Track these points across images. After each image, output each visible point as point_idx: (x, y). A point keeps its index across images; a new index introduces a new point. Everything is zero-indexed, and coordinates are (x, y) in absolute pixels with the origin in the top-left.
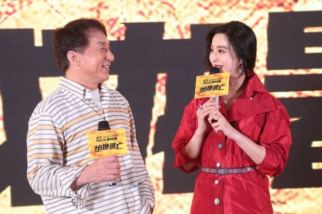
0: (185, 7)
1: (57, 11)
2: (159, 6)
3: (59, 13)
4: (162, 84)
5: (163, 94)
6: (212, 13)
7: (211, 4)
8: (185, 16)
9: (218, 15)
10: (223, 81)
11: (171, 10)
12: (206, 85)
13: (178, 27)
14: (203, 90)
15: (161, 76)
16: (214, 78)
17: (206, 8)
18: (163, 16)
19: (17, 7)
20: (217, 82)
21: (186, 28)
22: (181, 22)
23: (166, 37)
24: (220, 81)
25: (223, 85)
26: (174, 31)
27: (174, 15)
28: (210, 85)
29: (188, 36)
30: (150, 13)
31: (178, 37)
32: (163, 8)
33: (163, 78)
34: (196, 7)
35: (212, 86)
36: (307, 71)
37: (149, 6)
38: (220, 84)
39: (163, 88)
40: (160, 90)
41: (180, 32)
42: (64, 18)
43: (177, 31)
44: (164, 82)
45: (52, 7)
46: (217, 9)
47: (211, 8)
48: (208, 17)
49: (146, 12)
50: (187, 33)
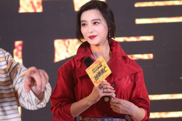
4: (18, 50)
5: (20, 58)
10: (102, 64)
13: (32, 2)
15: (17, 43)
20: (100, 67)
21: (38, 3)
23: (22, 10)
25: (105, 67)
26: (28, 6)
28: (97, 72)
29: (39, 10)
31: (31, 10)
33: (20, 45)
35: (100, 72)
36: (138, 38)
39: (20, 53)
40: (17, 55)
41: (33, 7)
44: (20, 48)
50: (39, 7)
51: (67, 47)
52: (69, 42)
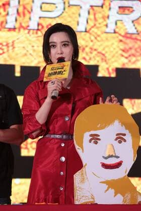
0: (113, 56)
1: (30, 54)
2: (96, 55)
3: (32, 55)
6: (130, 61)
7: (130, 56)
8: (113, 62)
9: (134, 63)
10: (65, 68)
11: (104, 57)
12: (53, 71)
13: (108, 69)
14: (50, 75)
16: (59, 66)
17: (126, 58)
18: (98, 61)
19: (5, 50)
20: (61, 69)
21: (113, 70)
22: (110, 66)
23: (100, 75)
24: (63, 68)
25: (64, 71)
26: (105, 71)
27: (106, 61)
28: (55, 71)
29: (113, 75)
30: (90, 59)
31: (107, 75)
32: (98, 56)
34: (120, 57)
35: (57, 72)
37: (89, 54)
38: (63, 70)
41: (109, 73)
42: (35, 59)
43: (107, 72)
45: (27, 51)
46: (134, 59)
47: (130, 58)
48: (127, 63)
49: (87, 58)
50: (113, 73)
51: (133, 106)
52: (135, 102)
